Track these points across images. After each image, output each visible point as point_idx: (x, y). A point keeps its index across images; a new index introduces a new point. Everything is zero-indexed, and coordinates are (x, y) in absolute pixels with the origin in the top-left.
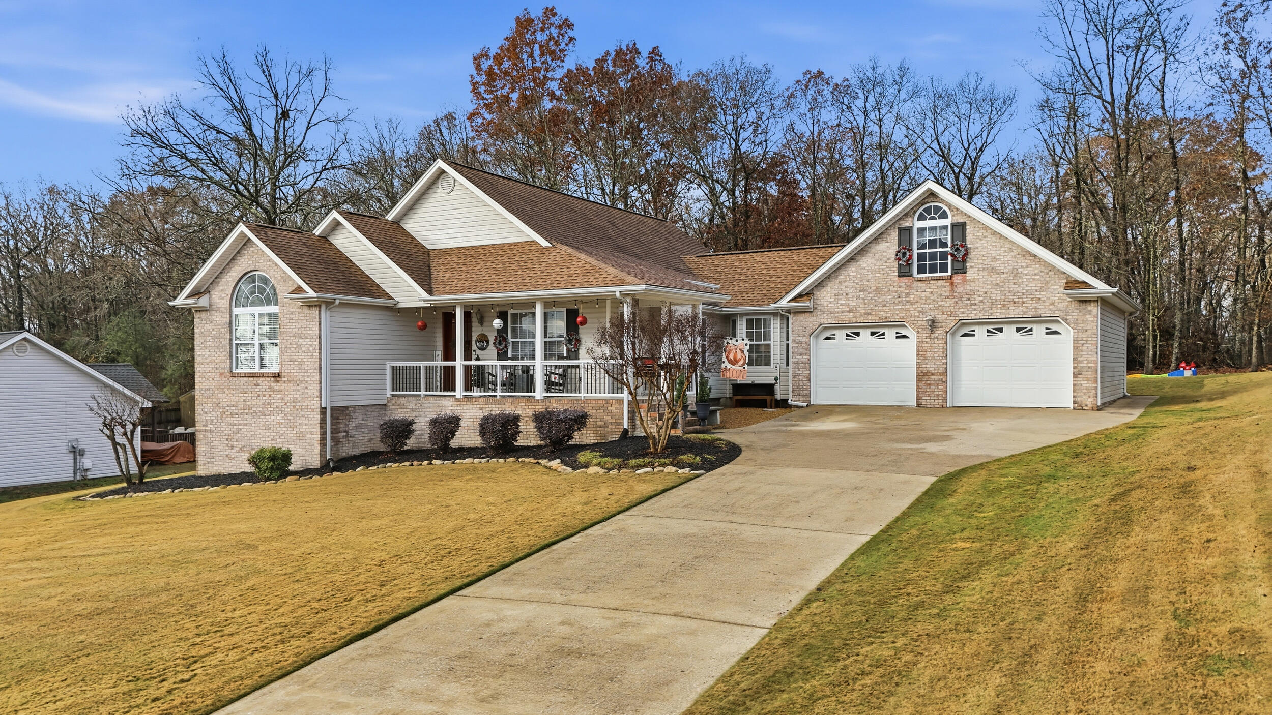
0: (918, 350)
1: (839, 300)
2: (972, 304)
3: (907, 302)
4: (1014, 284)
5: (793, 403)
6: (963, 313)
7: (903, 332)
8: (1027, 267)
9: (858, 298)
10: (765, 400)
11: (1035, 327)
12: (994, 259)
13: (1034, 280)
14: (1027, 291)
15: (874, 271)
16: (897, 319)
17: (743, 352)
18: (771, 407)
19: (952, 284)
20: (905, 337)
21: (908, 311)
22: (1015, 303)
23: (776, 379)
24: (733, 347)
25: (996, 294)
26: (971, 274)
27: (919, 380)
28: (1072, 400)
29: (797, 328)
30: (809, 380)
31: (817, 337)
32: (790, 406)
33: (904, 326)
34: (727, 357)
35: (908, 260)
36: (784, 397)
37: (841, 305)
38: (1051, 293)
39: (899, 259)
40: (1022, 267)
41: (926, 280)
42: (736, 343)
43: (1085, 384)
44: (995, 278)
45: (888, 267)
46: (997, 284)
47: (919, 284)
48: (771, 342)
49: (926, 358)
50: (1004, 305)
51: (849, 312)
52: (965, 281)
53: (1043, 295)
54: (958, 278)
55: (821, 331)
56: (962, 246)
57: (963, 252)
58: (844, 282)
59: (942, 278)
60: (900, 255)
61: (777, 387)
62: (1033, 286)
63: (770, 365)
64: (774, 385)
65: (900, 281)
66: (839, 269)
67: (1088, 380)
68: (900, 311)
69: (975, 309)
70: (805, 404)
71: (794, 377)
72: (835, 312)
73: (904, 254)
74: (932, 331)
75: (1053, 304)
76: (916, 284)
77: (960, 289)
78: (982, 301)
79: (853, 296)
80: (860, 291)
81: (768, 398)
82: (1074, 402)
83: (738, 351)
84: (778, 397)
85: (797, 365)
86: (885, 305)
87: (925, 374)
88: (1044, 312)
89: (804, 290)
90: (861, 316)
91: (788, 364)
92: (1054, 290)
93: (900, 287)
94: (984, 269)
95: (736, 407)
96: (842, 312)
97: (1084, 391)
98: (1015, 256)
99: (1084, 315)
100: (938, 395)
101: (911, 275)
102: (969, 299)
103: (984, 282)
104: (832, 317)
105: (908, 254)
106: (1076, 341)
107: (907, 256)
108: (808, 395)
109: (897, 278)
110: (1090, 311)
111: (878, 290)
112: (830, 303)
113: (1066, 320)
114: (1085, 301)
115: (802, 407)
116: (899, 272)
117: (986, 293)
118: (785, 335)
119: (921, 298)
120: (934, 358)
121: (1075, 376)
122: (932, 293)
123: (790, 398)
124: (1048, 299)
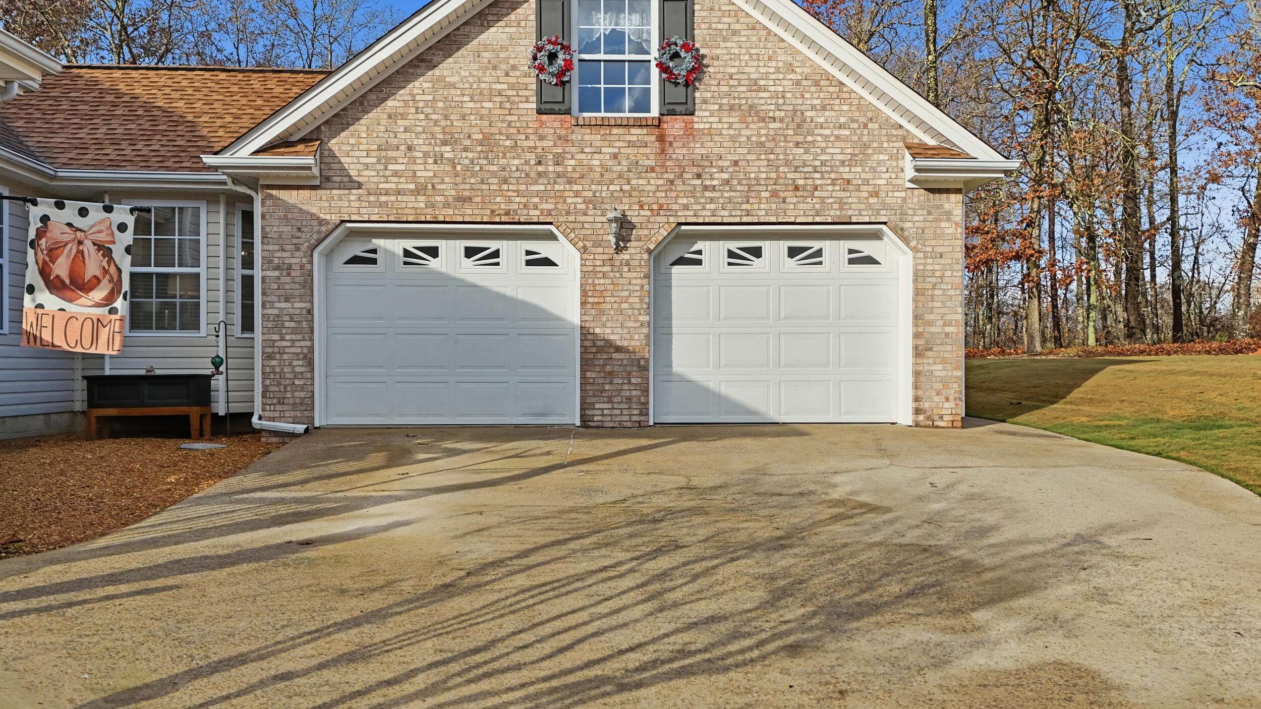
0: (584, 293)
1: (388, 161)
2: (706, 188)
3: (559, 175)
4: (797, 144)
5: (266, 424)
6: (686, 207)
7: (544, 249)
8: (824, 108)
9: (438, 159)
10: (186, 418)
11: (827, 246)
12: (755, 86)
13: (838, 137)
14: (823, 164)
15: (477, 96)
16: (534, 215)
17: (107, 253)
18: (201, 436)
19: (661, 139)
20: (547, 262)
21: (560, 197)
22: (797, 188)
23: (217, 363)
24: (69, 235)
25: (758, 168)
26: (703, 118)
27: (586, 364)
28: (910, 405)
29: (275, 228)
30: (311, 363)
31: (329, 255)
32: (258, 432)
33: (552, 237)
34: (44, 272)
35: (562, 73)
36: (236, 408)
37: (396, 174)
38: (873, 170)
39: (541, 69)
40: (813, 108)
41: (603, 124)
42: (79, 222)
43: (938, 370)
44: (754, 130)
45: (511, 87)
46: (761, 145)
47: (588, 136)
48: (202, 270)
49: (602, 312)
50: (774, 194)
51: (417, 192)
52: (690, 133)
53: (855, 173)
54: (674, 126)
55: (340, 242)
56: (686, 47)
57: (688, 61)
58: (403, 116)
59: (640, 124)
60: (543, 58)
61: (218, 383)
62: (835, 152)
63: (197, 327)
64: (208, 378)
65: (542, 124)
66: (388, 81)
67: (944, 361)
68: (543, 196)
69: (712, 200)
70: (300, 428)
71: (268, 357)
72: (379, 193)
73: (552, 57)
74: (618, 249)
75: (876, 194)
76: (578, 135)
77: (679, 151)
78: (727, 182)
79: (426, 155)
80: (445, 143)
81: (194, 412)
82: (917, 411)
83: (88, 247)
84: (221, 409)
85: (276, 324)
86: (505, 181)
87: (600, 350)
88: (858, 211)
89: (296, 127)
90: (446, 205)
91: (248, 325)
92: (879, 163)
93: (542, 138)
94: (732, 108)
95: (100, 436)
96: (398, 192)
97: (938, 386)
98: (798, 83)
99: (937, 220)
100: (629, 399)
101: (568, 112)
102: (699, 176)
103: (733, 139)
104: (371, 205)
105: (561, 56)
106: (918, 276)
107: (560, 61)
108: (308, 404)
109: (534, 116)
110: (949, 213)
111: (487, 140)
112: (367, 166)
113: (899, 232)
114: (939, 191)
115: (293, 435)
116: (540, 101)
117: (736, 163)
118: (239, 253)
119: (591, 169)
120: (621, 312)
121: (918, 352)
122: (615, 156)
123: (258, 410)
124: (866, 182)
